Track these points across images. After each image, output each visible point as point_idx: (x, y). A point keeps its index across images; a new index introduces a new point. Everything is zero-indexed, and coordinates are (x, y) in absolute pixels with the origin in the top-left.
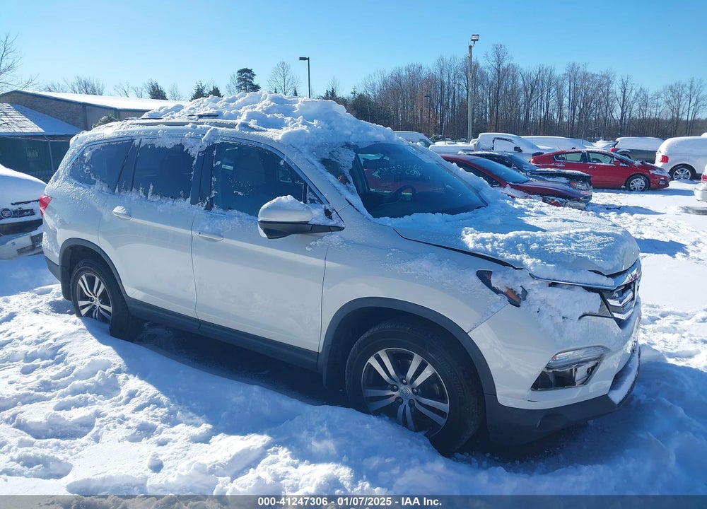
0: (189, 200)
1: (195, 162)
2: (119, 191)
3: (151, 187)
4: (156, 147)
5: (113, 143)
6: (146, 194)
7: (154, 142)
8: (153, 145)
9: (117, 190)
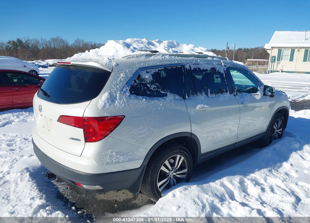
0: (228, 92)
1: (224, 76)
2: (189, 96)
3: (209, 90)
4: (202, 69)
5: (169, 68)
6: (207, 94)
7: (198, 66)
8: (199, 69)
9: (187, 97)
